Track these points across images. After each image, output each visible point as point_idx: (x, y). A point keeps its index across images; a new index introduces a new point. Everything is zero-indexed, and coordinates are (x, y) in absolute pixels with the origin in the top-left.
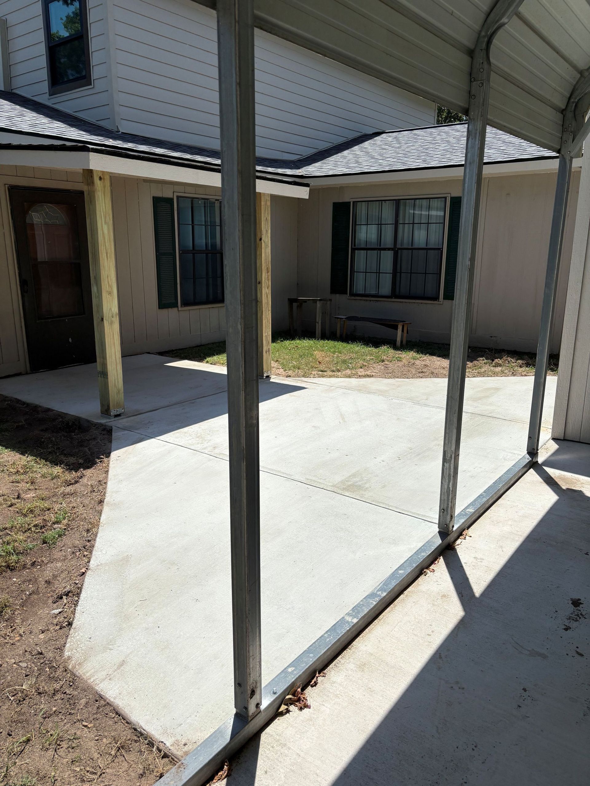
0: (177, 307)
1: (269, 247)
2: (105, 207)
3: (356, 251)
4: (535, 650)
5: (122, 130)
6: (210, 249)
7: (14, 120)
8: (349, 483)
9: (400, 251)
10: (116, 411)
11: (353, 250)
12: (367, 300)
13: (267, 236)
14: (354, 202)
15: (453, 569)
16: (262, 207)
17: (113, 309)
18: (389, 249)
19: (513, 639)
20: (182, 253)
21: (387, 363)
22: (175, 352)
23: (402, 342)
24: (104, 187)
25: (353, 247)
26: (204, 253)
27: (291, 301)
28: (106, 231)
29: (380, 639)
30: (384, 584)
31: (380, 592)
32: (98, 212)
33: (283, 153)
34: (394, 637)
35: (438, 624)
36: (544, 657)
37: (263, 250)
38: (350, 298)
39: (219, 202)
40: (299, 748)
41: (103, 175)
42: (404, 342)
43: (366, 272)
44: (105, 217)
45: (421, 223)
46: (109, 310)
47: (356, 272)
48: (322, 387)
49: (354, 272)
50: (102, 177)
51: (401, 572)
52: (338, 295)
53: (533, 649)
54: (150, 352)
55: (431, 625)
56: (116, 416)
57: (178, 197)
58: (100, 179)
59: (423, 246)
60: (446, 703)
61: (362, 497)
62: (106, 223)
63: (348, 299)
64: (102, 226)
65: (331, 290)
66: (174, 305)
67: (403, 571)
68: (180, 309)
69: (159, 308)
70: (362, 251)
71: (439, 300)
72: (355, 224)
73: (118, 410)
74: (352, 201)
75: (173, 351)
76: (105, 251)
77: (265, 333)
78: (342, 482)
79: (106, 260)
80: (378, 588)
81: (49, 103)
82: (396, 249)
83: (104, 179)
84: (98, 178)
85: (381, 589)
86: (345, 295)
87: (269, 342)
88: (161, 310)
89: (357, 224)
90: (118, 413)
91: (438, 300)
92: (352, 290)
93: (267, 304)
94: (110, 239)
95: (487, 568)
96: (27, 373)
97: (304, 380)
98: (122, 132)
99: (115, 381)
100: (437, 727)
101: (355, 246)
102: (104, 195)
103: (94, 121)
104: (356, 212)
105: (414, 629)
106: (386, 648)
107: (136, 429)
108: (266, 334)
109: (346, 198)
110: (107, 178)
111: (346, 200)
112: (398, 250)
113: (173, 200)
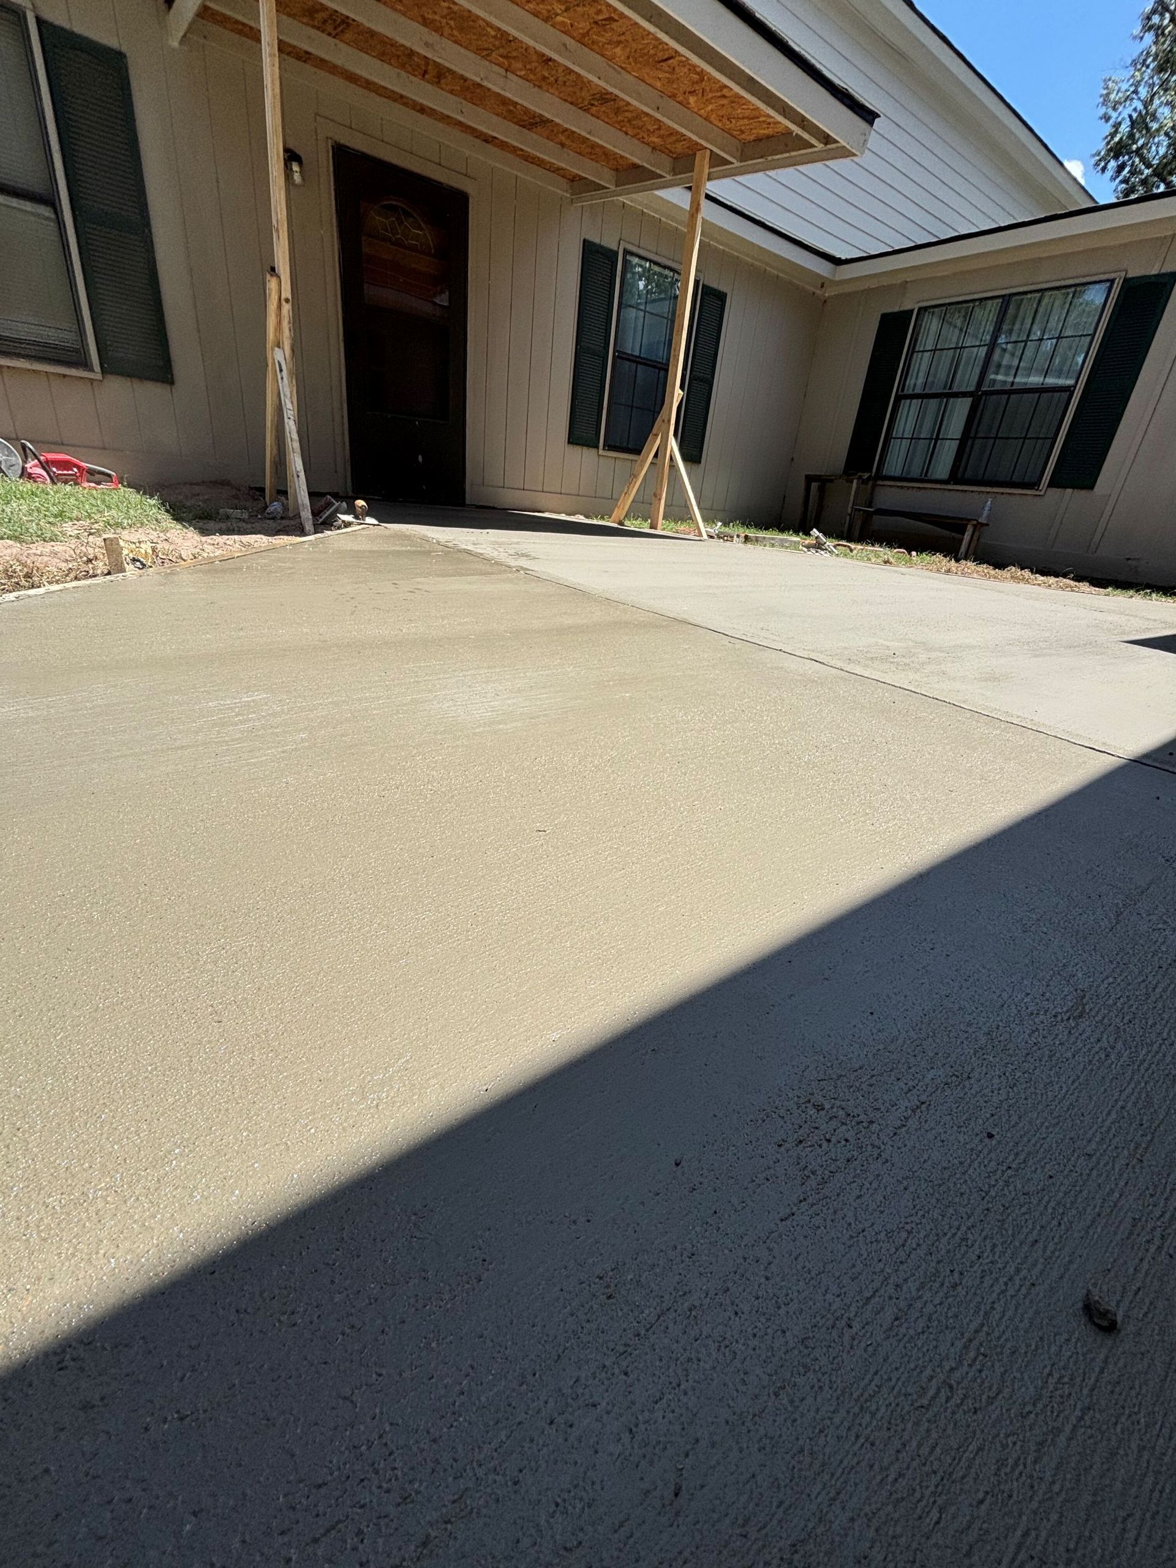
0: (597, 447)
3: (903, 401)
9: (986, 398)
11: (899, 399)
12: (904, 486)
14: (920, 309)
18: (965, 394)
20: (618, 357)
25: (899, 394)
26: (652, 367)
42: (971, 553)
43: (912, 439)
45: (1042, 339)
47: (895, 438)
49: (892, 438)
57: (626, 252)
65: (845, 467)
66: (593, 443)
68: (601, 451)
69: (569, 442)
70: (914, 401)
71: (1038, 488)
72: (913, 352)
74: (917, 306)
82: (980, 394)
88: (571, 446)
89: (917, 350)
91: (1036, 488)
92: (882, 468)
101: (903, 390)
104: (920, 330)
109: (910, 302)
111: (907, 306)
112: (981, 396)
113: (618, 253)
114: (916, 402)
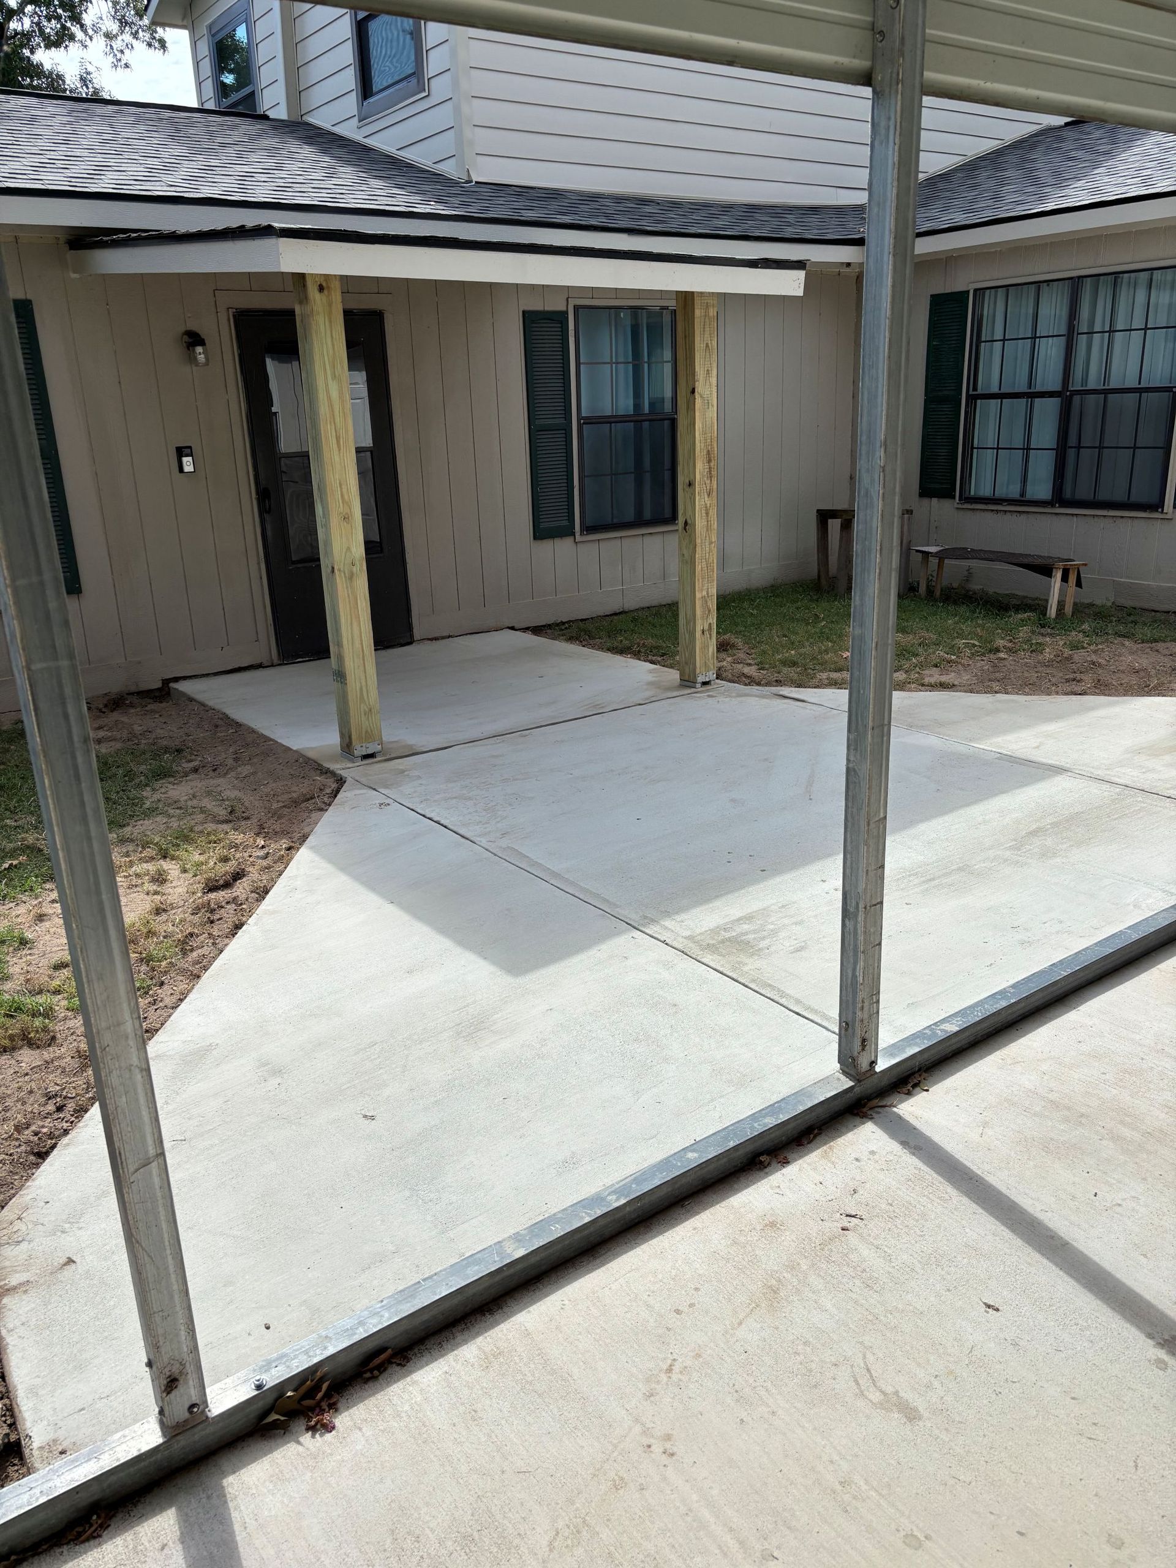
0: (573, 534)
1: (713, 406)
2: (333, 345)
3: (979, 401)
4: (902, 1394)
5: (475, 178)
6: (647, 410)
7: (253, 179)
8: (727, 935)
9: (1077, 399)
10: (364, 749)
11: (972, 399)
12: (997, 511)
13: (708, 383)
14: (976, 290)
15: (833, 1163)
16: (697, 321)
17: (354, 550)
18: (1051, 394)
19: (864, 1357)
20: (584, 423)
21: (1002, 655)
22: (567, 625)
23: (1061, 605)
24: (330, 305)
25: (971, 392)
26: (631, 421)
27: (824, 516)
28: (334, 394)
29: (566, 1302)
30: (635, 1179)
31: (614, 1197)
32: (317, 357)
33: (838, 190)
34: (598, 1304)
35: (715, 1290)
36: (911, 1415)
37: (697, 414)
38: (960, 506)
39: (669, 312)
40: (256, 1512)
41: (326, 280)
42: (1068, 609)
43: (998, 448)
44: (333, 367)
45: (1131, 330)
46: (344, 550)
47: (978, 448)
48: (811, 710)
49: (973, 448)
50: (324, 284)
51: (691, 1155)
52: (935, 501)
53: (896, 1393)
54: (516, 627)
55: (697, 1289)
56: (366, 757)
57: (577, 308)
58: (321, 289)
59: (1131, 382)
60: (614, 1480)
61: (734, 969)
62: (334, 377)
63: (957, 508)
64: (327, 385)
65: (920, 488)
66: (566, 532)
67: (696, 1155)
68: (578, 537)
69: (535, 538)
70: (993, 402)
71: (1163, 510)
72: (978, 341)
73: (368, 745)
74: (971, 288)
75: (563, 623)
76: (334, 434)
77: (702, 590)
78: (715, 931)
79: (336, 452)
80: (617, 1186)
81: (357, 136)
82: (1068, 393)
83: (328, 288)
84: (316, 288)
85: (618, 1192)
86: (952, 501)
87: (709, 611)
88: (539, 542)
89: (983, 339)
90: (370, 752)
91: (1160, 510)
92: (967, 488)
93: (707, 530)
94: (343, 409)
95: (917, 1172)
96: (272, 666)
97: (781, 693)
98: (476, 182)
99: (361, 689)
100: (558, 1533)
101: (975, 389)
102: (330, 322)
103: (430, 163)
104: (982, 315)
105: (653, 1292)
106: (565, 1325)
107: (386, 787)
108: (704, 593)
109: (962, 281)
110: (336, 286)
111: (959, 287)
112: (1071, 396)
113: (566, 313)
114: (994, 403)
